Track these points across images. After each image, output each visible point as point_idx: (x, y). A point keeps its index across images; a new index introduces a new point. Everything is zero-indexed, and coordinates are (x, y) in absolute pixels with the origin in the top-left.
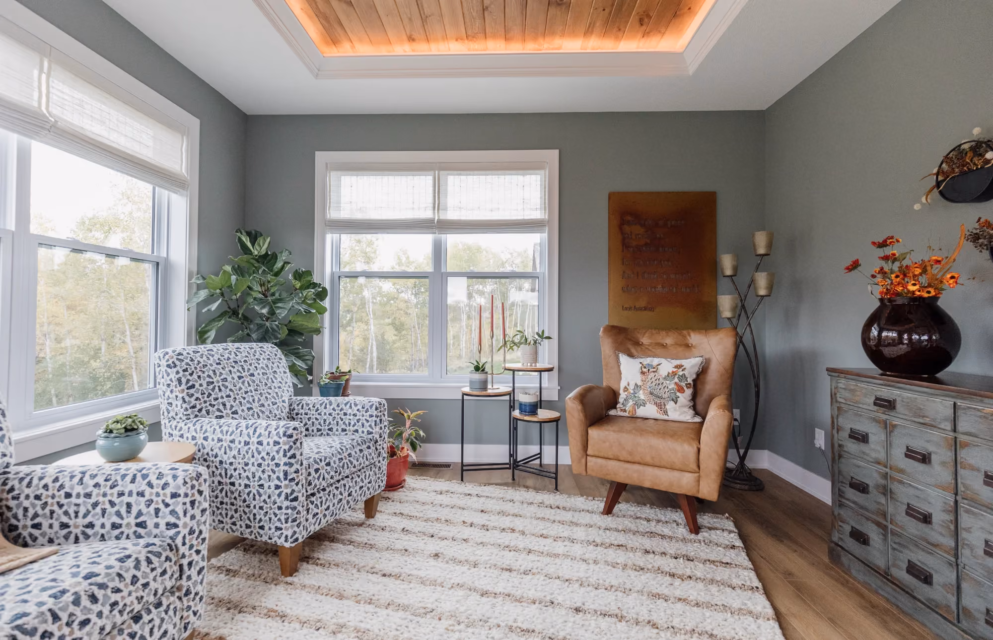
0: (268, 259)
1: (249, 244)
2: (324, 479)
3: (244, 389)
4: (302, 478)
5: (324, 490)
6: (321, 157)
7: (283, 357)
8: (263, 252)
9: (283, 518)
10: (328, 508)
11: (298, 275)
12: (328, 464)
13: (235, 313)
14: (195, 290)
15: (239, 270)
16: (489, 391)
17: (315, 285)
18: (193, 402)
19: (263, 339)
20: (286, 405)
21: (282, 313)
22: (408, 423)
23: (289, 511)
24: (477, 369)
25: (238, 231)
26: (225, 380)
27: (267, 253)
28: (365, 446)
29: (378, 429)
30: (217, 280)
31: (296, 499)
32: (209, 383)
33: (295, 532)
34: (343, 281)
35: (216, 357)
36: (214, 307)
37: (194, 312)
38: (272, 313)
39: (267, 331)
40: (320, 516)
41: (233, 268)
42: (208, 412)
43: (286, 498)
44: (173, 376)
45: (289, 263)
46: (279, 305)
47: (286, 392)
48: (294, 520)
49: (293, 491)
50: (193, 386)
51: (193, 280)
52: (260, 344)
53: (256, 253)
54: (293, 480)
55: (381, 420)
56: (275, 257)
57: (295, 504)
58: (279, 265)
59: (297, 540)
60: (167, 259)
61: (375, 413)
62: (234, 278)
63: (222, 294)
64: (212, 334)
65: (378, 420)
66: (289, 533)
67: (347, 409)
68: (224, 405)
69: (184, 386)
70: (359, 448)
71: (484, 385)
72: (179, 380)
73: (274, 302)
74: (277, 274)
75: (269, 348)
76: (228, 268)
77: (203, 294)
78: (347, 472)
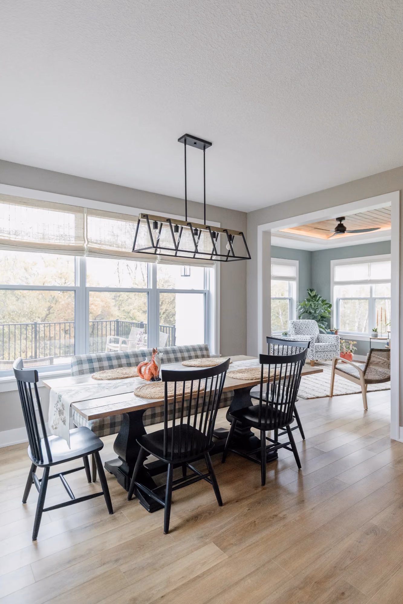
0: (315, 296)
1: (310, 293)
2: (320, 349)
3: (306, 330)
4: (315, 347)
5: (320, 352)
6: (332, 262)
7: (317, 324)
8: (314, 295)
9: (311, 354)
10: (321, 356)
11: (323, 301)
12: (321, 347)
13: (307, 312)
14: (298, 305)
15: (308, 300)
16: (378, 338)
17: (328, 304)
18: (296, 332)
19: (313, 319)
20: (317, 335)
21: (317, 312)
22: (351, 345)
23: (312, 353)
24: (373, 330)
25: (308, 290)
26: (302, 328)
27: (315, 295)
28: (332, 346)
29: (336, 343)
30: (302, 304)
31: (313, 351)
32: (299, 328)
33: (313, 358)
34: (341, 300)
35: (301, 322)
36: (301, 310)
37: (298, 311)
38: (315, 312)
39: (315, 317)
40: (319, 357)
41: (307, 299)
42: (299, 334)
43: (311, 350)
44: (292, 326)
45: (321, 297)
46: (317, 310)
47: (317, 333)
48: (313, 355)
49: (312, 349)
50: (296, 328)
51: (297, 304)
52: (311, 320)
53: (312, 295)
54: (312, 347)
55: (337, 341)
56: (317, 295)
57: (312, 352)
58: (318, 298)
59: (313, 359)
60: (292, 298)
61: (336, 339)
62: (306, 302)
63: (304, 307)
64: (301, 317)
65: (336, 340)
66: (312, 357)
67: (330, 337)
68: (302, 333)
69: (294, 328)
70: (330, 346)
71: (376, 336)
72: (294, 327)
73: (317, 309)
74: (317, 301)
75: (313, 321)
76: (306, 300)
77: (300, 307)
78: (326, 350)
